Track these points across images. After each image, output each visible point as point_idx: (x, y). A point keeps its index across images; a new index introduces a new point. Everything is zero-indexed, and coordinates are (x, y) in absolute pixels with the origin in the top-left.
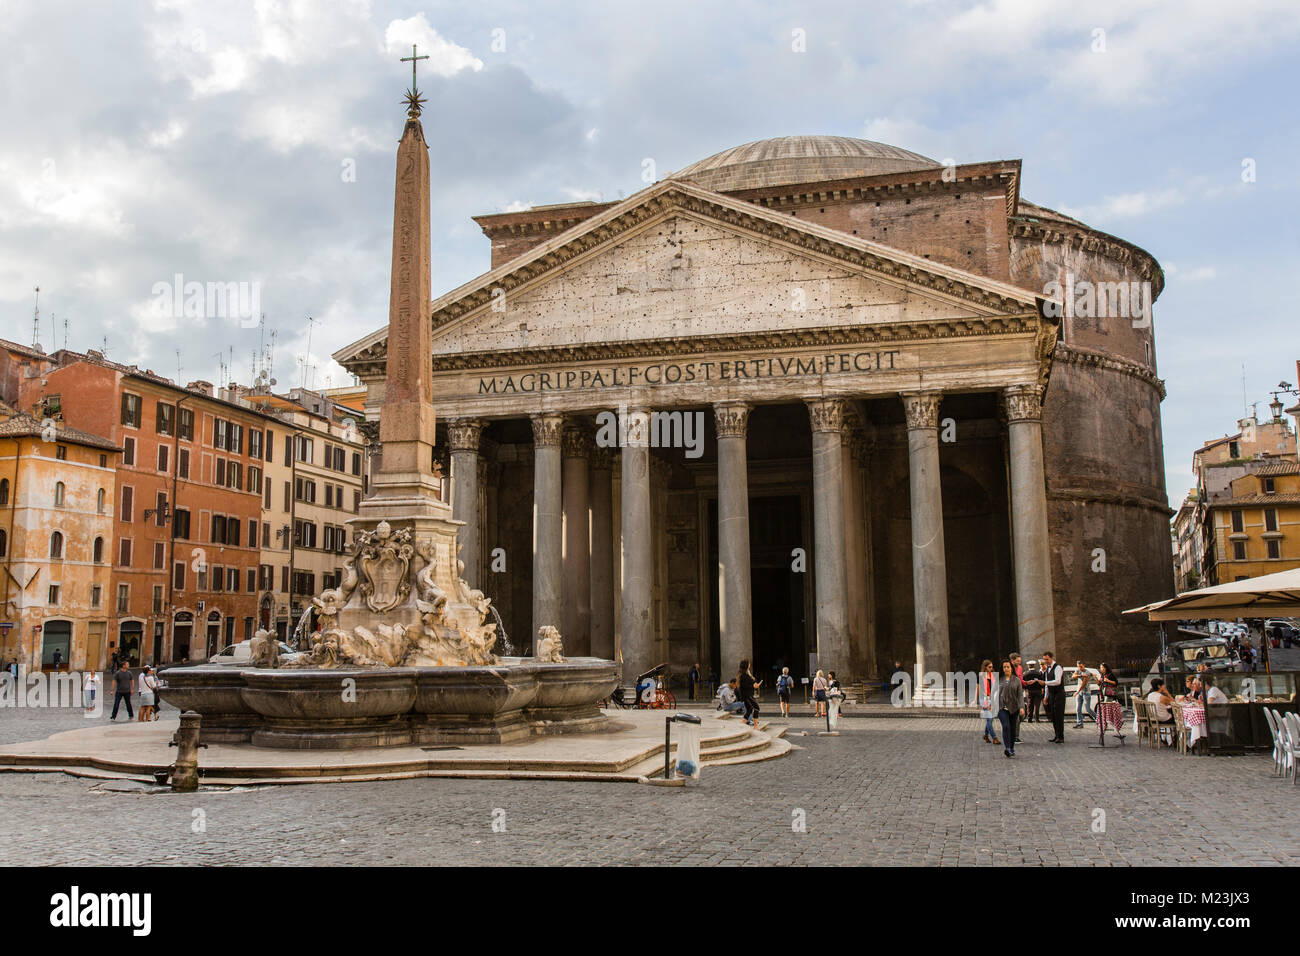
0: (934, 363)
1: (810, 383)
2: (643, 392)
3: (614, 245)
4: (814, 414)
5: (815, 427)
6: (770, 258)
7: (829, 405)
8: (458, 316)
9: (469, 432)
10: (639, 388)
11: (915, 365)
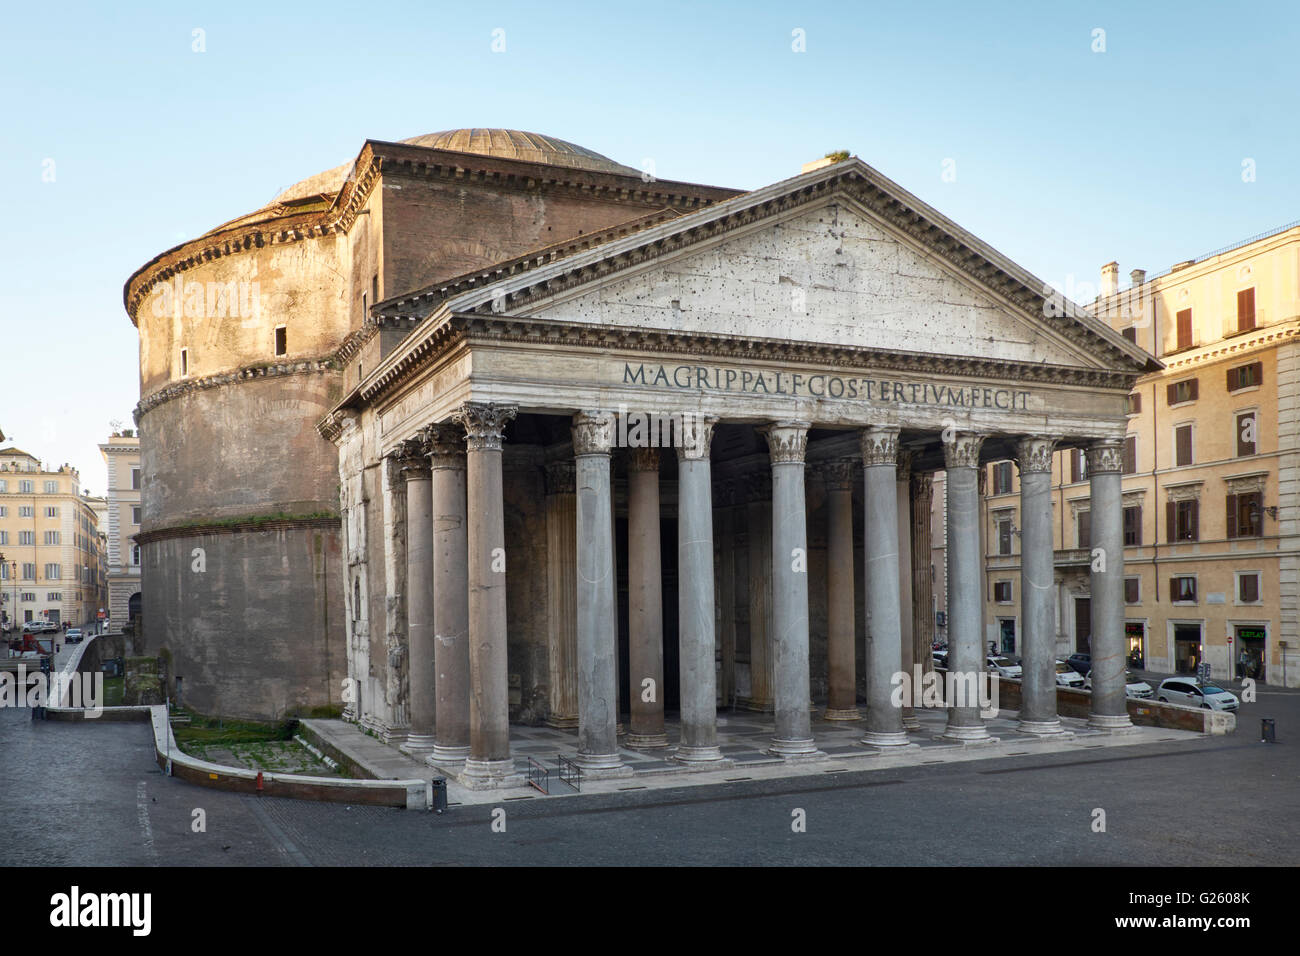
0: (1056, 409)
1: (960, 415)
2: (809, 404)
3: (777, 222)
6: (926, 273)
10: (803, 398)
11: (1042, 409)
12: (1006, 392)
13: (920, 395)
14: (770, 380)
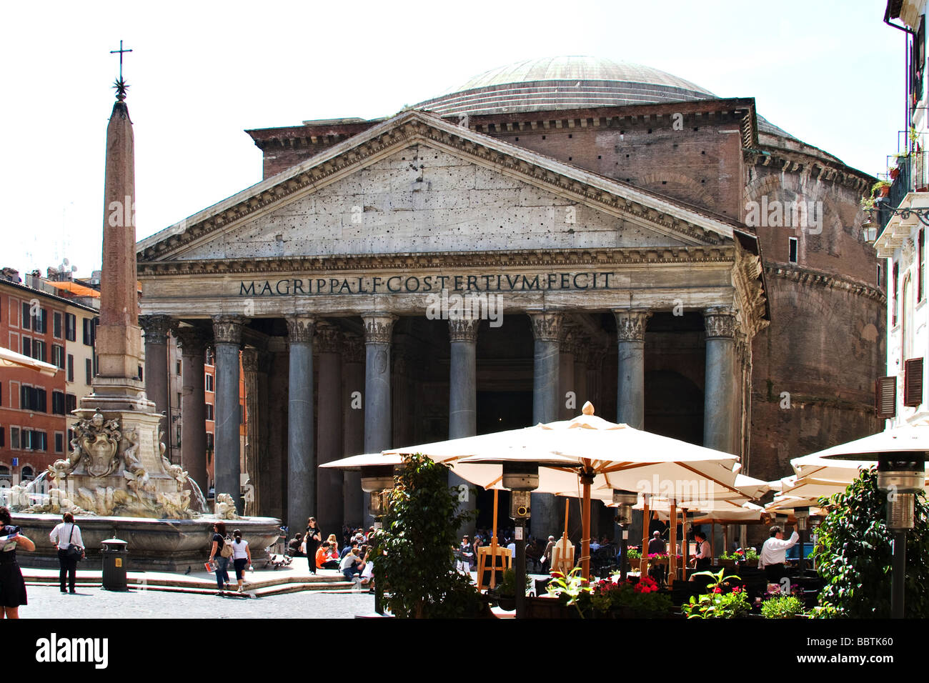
0: (644, 285)
1: (534, 297)
2: (385, 300)
3: (361, 168)
4: (536, 324)
5: (537, 337)
6: (502, 185)
7: (549, 317)
8: (220, 226)
9: (232, 328)
10: (381, 295)
11: (628, 286)
12: (586, 274)
13: (494, 284)
14: (354, 283)
